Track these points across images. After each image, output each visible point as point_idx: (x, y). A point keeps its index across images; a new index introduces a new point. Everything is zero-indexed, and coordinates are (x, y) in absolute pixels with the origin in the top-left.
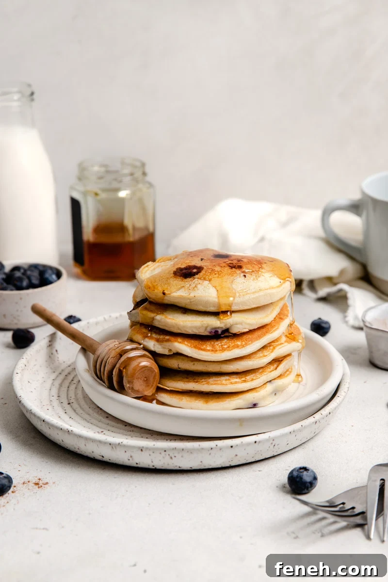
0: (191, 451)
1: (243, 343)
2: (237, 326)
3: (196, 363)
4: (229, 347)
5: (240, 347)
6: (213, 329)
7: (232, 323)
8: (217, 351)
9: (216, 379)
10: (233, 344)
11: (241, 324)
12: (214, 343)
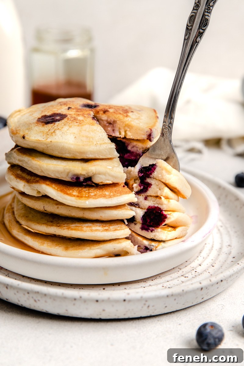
0: (54, 298)
1: (112, 194)
2: (99, 176)
3: (60, 206)
4: (95, 195)
5: (107, 197)
6: (74, 175)
7: (94, 172)
8: (82, 197)
9: (78, 225)
10: (101, 193)
11: (104, 174)
12: (82, 189)
